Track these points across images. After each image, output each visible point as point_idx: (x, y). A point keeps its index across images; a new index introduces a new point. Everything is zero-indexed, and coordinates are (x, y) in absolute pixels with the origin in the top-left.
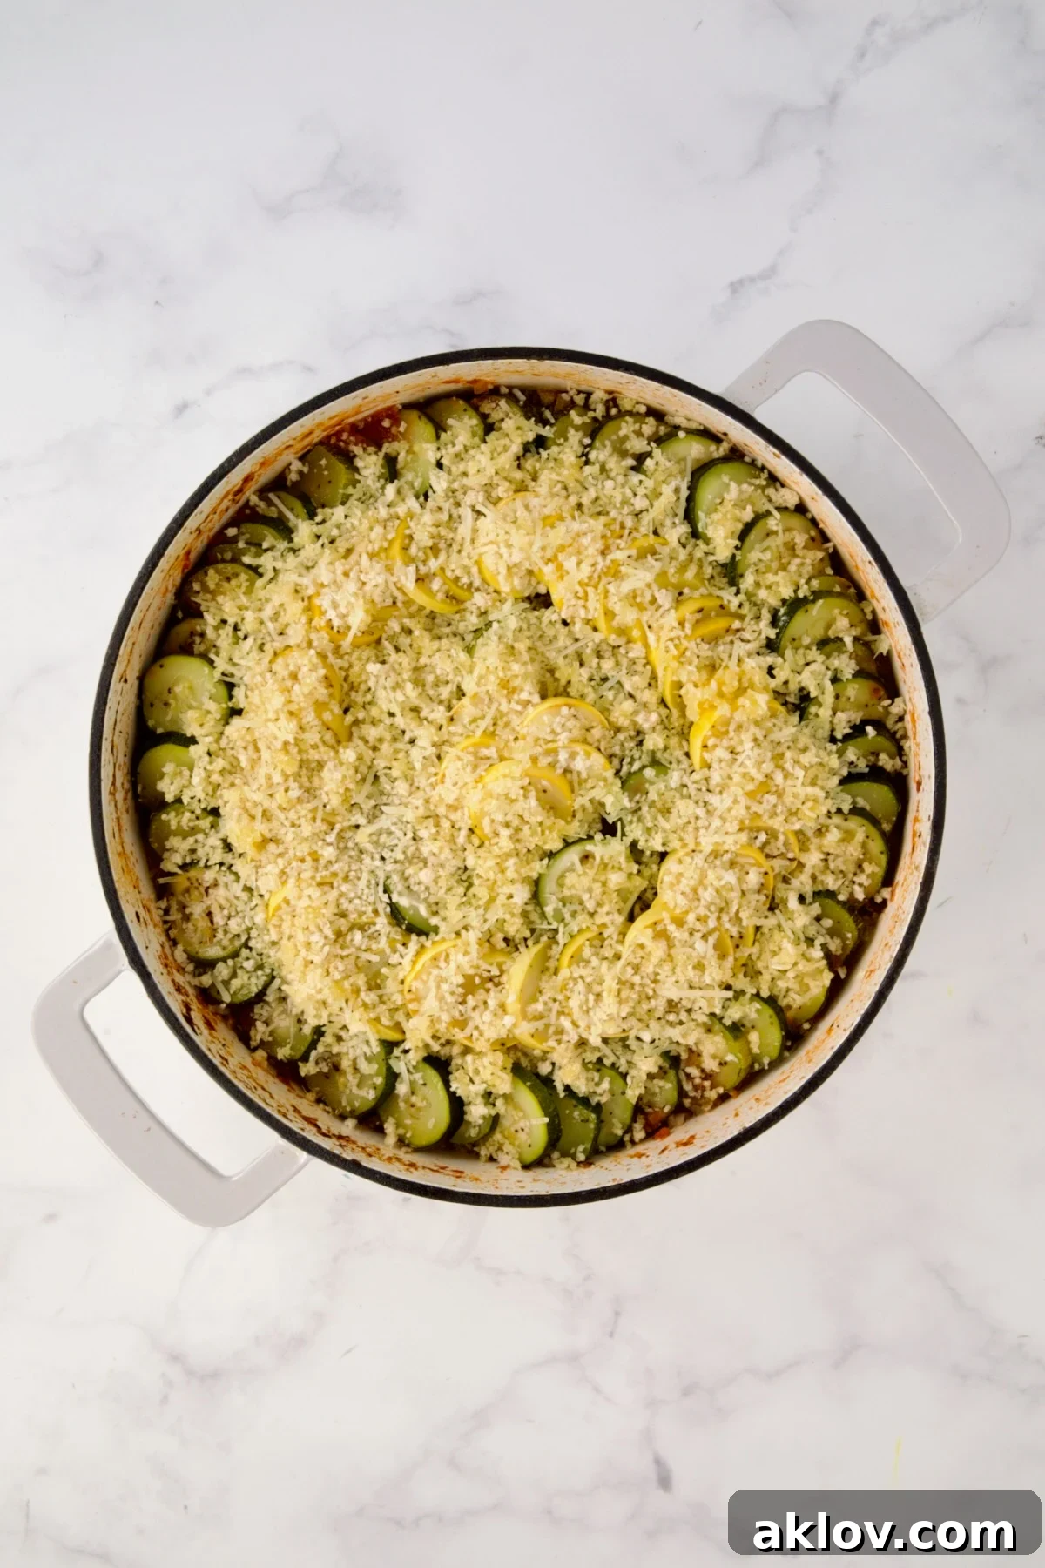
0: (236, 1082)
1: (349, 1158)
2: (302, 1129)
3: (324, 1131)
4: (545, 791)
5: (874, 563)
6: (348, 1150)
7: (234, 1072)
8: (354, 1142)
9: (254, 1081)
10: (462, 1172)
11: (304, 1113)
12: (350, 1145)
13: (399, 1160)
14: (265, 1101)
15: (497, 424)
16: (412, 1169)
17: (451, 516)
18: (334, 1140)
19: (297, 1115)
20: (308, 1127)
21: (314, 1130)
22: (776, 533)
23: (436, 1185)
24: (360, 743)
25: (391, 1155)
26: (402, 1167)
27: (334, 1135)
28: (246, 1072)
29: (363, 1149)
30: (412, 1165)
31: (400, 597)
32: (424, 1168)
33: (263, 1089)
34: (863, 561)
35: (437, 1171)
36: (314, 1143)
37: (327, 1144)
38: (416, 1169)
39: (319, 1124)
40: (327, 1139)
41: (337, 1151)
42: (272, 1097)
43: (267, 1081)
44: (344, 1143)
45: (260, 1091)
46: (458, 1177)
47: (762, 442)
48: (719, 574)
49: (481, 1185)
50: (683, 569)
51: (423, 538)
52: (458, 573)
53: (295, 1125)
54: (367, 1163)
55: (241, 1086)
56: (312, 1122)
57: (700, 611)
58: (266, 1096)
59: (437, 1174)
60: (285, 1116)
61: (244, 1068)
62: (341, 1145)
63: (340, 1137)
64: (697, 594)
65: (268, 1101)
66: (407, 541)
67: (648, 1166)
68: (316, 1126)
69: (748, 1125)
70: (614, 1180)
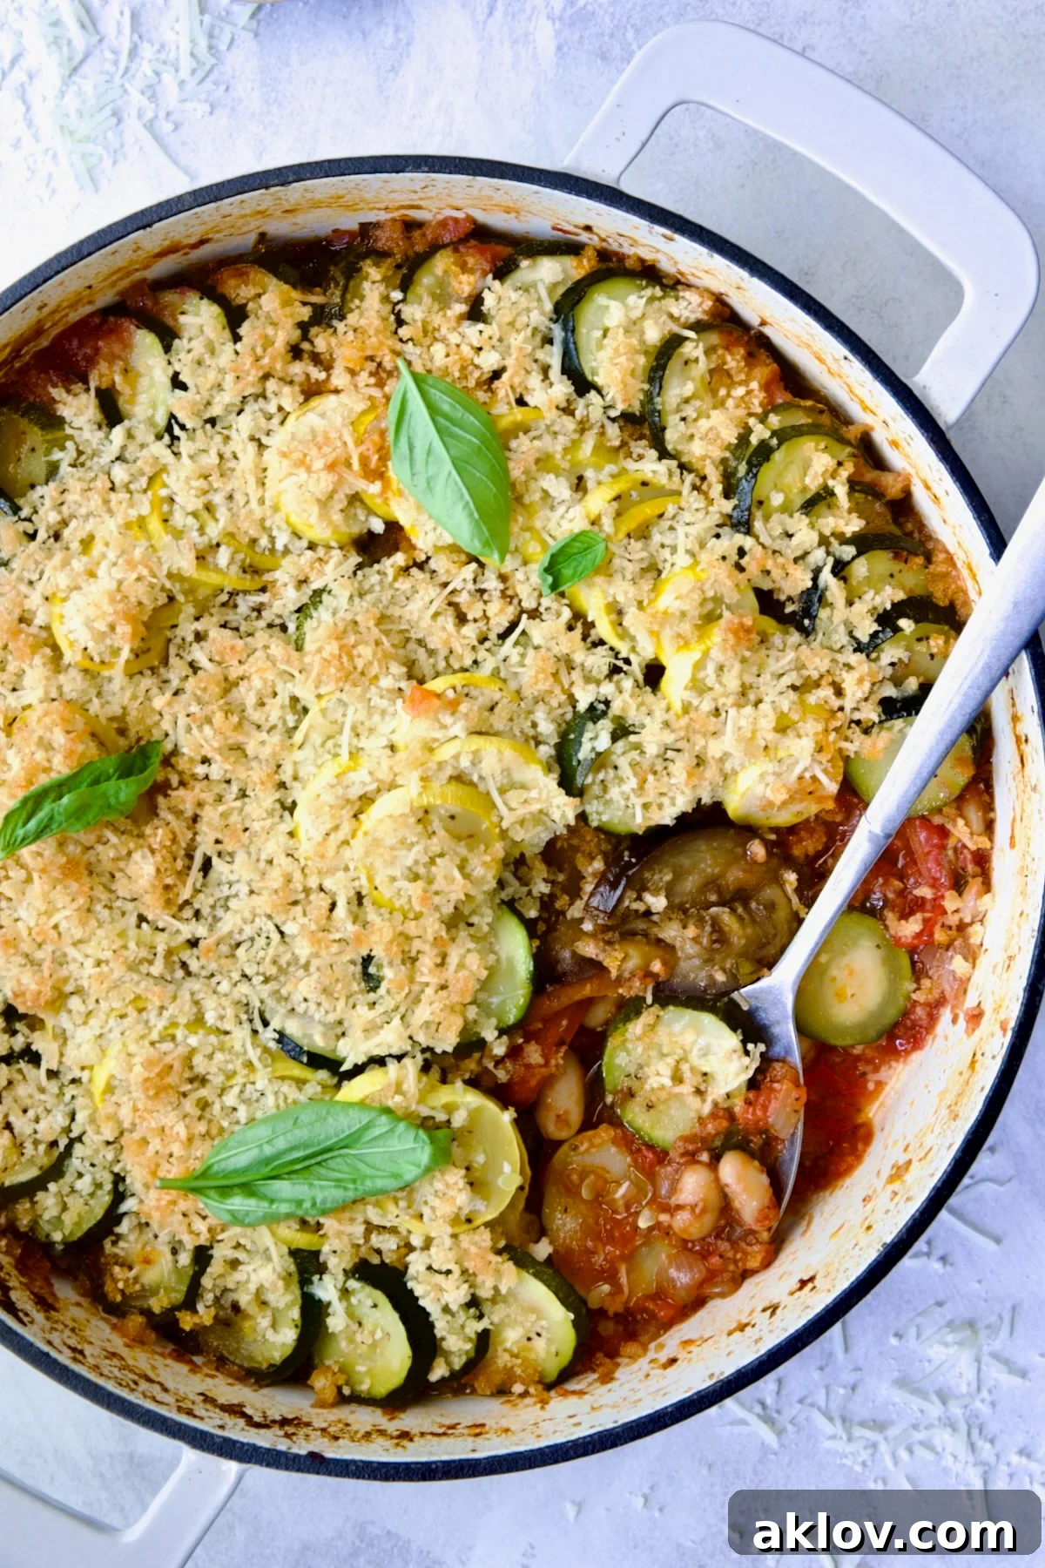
0: (100, 1381)
1: (303, 1452)
2: (222, 1427)
3: (257, 1419)
4: (452, 817)
5: (850, 356)
6: (300, 1439)
7: (96, 1367)
8: (308, 1424)
9: (131, 1371)
10: (483, 1425)
11: (222, 1400)
12: (303, 1431)
13: (382, 1433)
14: (154, 1399)
15: (251, 306)
16: (405, 1442)
17: (221, 456)
18: (276, 1430)
19: (208, 1406)
20: (227, 1419)
21: (242, 1422)
22: (697, 360)
23: (445, 1458)
24: (170, 817)
25: (369, 1428)
26: (389, 1443)
27: (274, 1422)
28: (116, 1362)
29: (324, 1430)
30: (405, 1435)
31: (176, 589)
32: (422, 1434)
33: (149, 1380)
34: (836, 360)
35: (444, 1434)
36: (243, 1444)
37: (263, 1439)
38: (411, 1440)
39: (248, 1411)
40: (263, 1431)
41: (283, 1446)
42: (166, 1390)
43: (154, 1368)
44: (290, 1430)
45: (144, 1385)
46: (477, 1435)
47: (643, 224)
48: (631, 436)
49: (515, 1438)
50: (575, 445)
51: (188, 500)
52: (253, 533)
53: (209, 1422)
54: (331, 1452)
55: (110, 1386)
56: (235, 1410)
57: (617, 498)
58: (156, 1390)
59: (445, 1440)
60: (190, 1413)
61: (114, 1355)
62: (287, 1436)
63: (284, 1422)
64: (604, 476)
65: (158, 1398)
66: (166, 508)
67: (757, 1341)
68: (244, 1415)
69: (889, 1239)
70: (712, 1375)
